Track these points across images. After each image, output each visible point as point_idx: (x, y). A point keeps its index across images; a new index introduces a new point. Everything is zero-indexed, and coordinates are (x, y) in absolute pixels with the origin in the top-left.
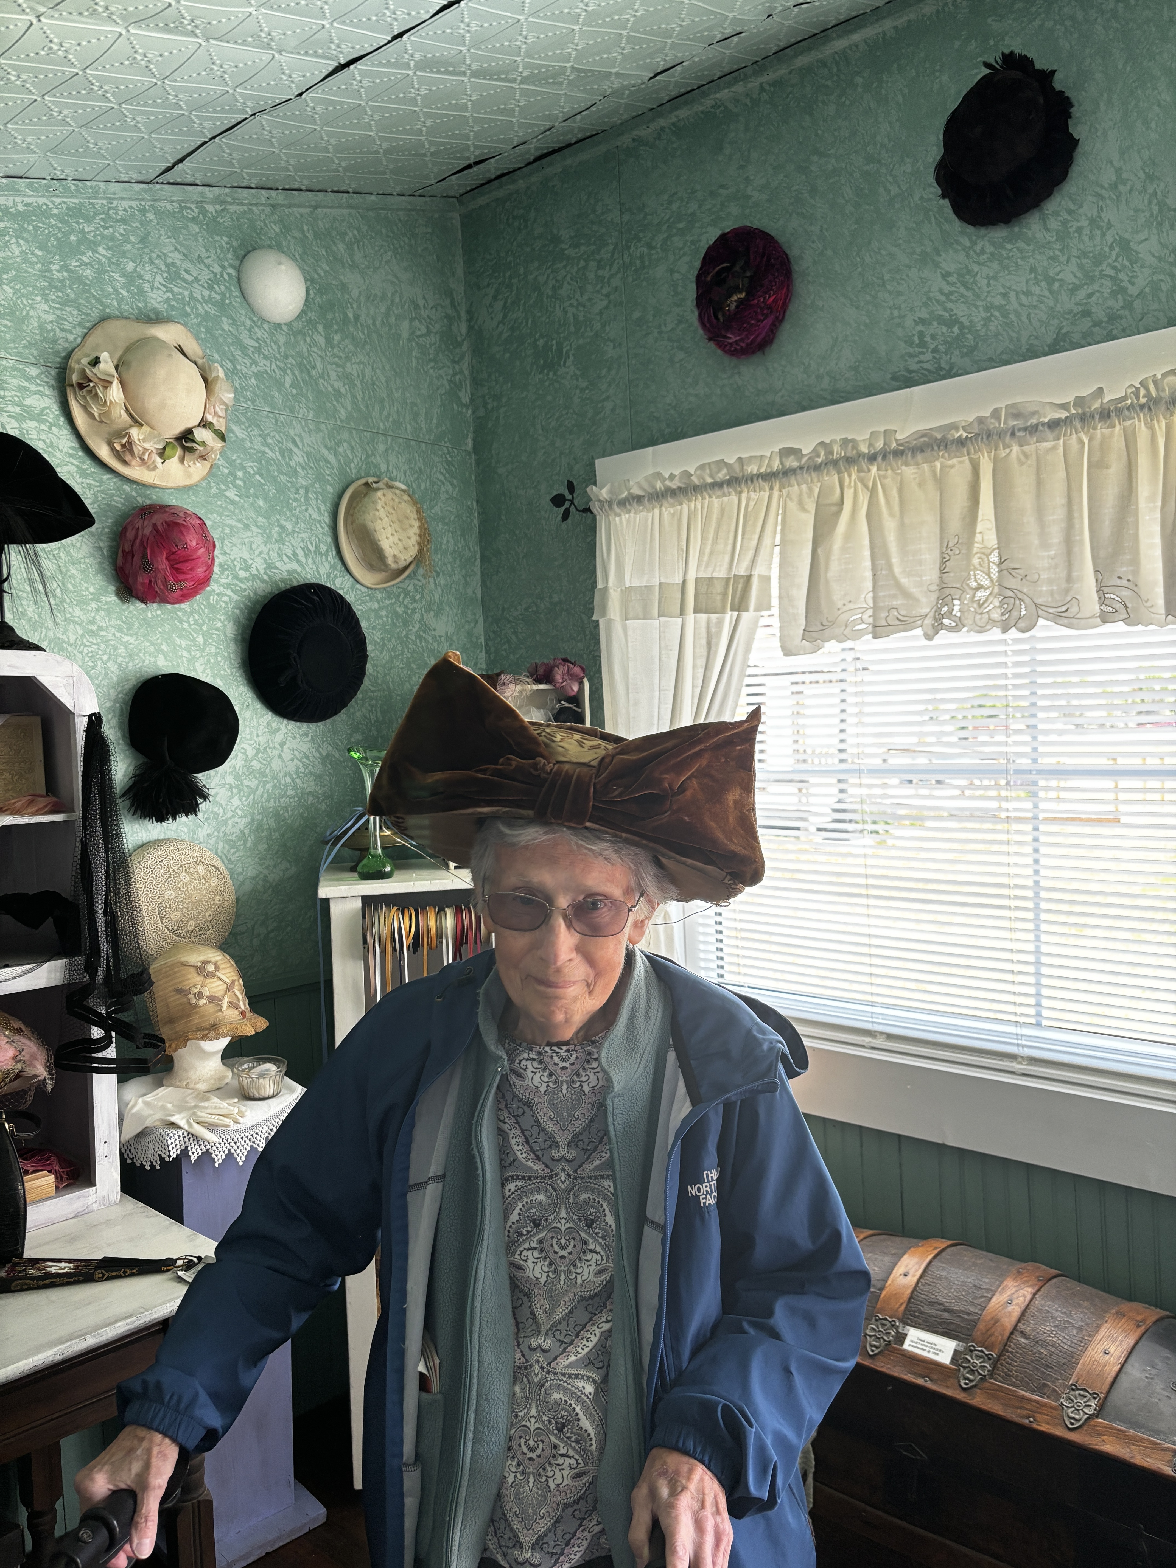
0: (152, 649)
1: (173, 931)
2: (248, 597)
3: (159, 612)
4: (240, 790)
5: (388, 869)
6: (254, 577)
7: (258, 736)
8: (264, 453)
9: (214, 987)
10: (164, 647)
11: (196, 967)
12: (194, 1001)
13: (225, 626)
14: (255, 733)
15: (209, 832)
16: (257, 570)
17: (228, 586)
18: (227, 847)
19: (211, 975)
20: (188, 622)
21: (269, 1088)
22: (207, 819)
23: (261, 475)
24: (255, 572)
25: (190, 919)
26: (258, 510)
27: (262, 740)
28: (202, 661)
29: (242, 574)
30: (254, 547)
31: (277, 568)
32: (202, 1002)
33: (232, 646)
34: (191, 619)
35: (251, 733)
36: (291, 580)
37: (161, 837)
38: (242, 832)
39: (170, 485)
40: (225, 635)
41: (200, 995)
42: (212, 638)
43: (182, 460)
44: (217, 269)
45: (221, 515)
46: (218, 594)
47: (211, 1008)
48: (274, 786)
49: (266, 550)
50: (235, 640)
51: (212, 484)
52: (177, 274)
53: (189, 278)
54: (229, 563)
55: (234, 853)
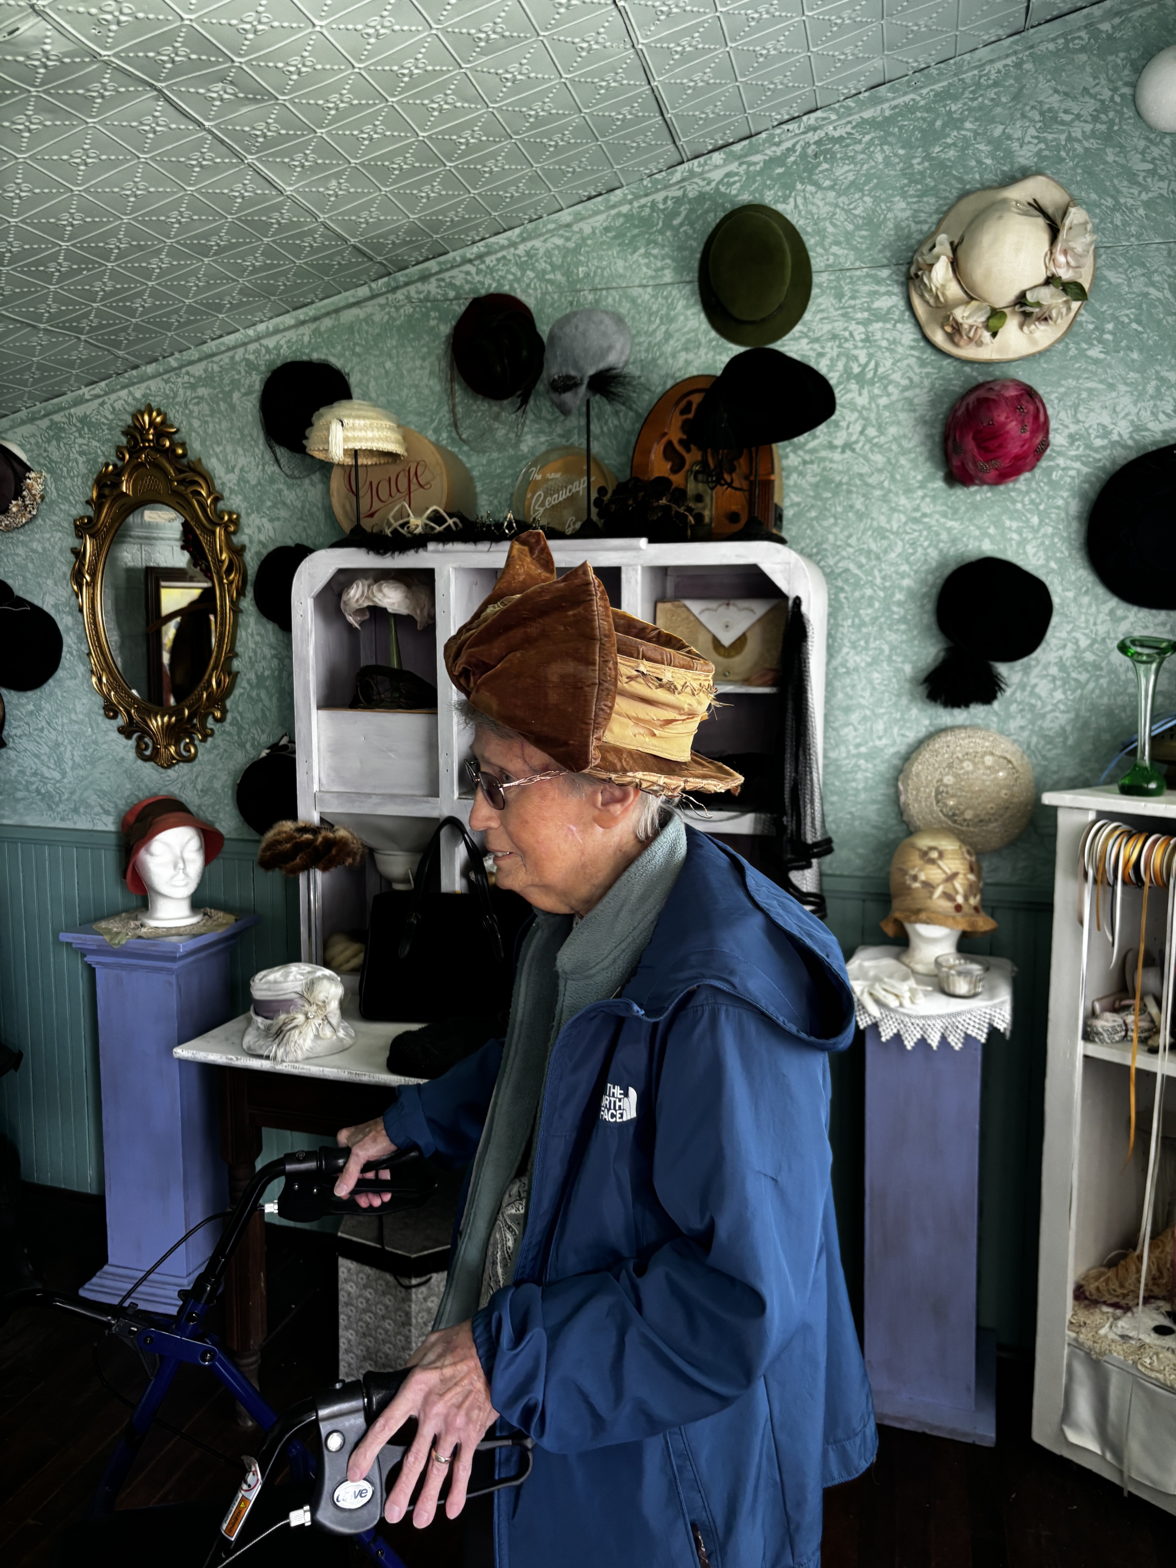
0: (977, 533)
1: (946, 815)
2: (1103, 469)
3: (989, 494)
4: (1064, 684)
6: (1114, 444)
7: (1095, 624)
8: (1146, 295)
10: (992, 531)
13: (1067, 504)
14: (1092, 621)
15: (1023, 723)
16: (1120, 435)
17: (1077, 458)
18: (1042, 742)
19: (933, 862)
20: (1022, 502)
22: (1021, 711)
23: (1139, 322)
24: (1115, 437)
25: (966, 809)
26: (1130, 365)
27: (1102, 630)
28: (1034, 543)
29: (1098, 442)
30: (1118, 409)
31: (1148, 430)
32: (917, 885)
33: (1075, 525)
34: (1027, 500)
35: (1087, 621)
36: (1167, 441)
38: (1063, 729)
39: (1011, 356)
40: (1067, 514)
41: (915, 878)
42: (1050, 518)
43: (1022, 328)
44: (1107, 95)
45: (1078, 378)
46: (1064, 469)
47: (924, 893)
48: (1110, 682)
49: (1134, 410)
50: (1079, 518)
51: (1071, 345)
54: (1083, 431)
55: (1050, 750)
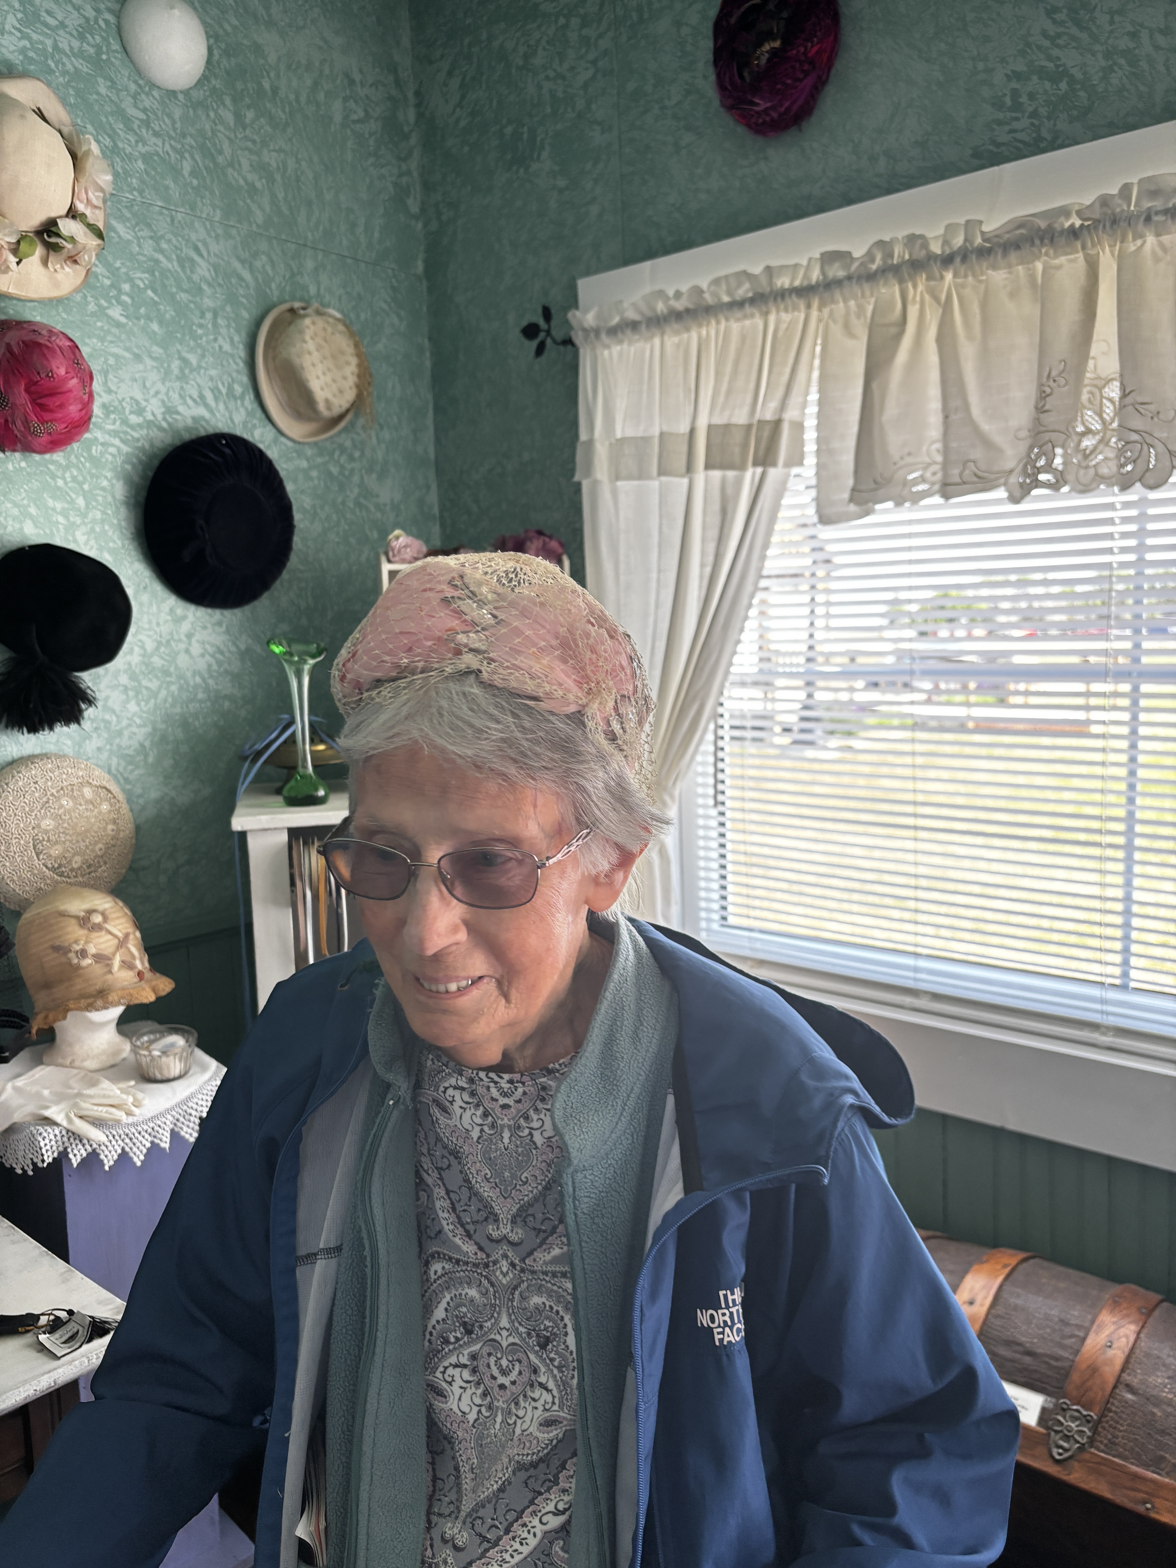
0: (15, 511)
1: (53, 869)
2: (142, 449)
3: (23, 464)
4: (138, 693)
5: (321, 793)
6: (150, 424)
7: (158, 624)
8: (157, 261)
9: (101, 943)
10: (33, 510)
11: (77, 917)
12: (75, 961)
13: (113, 486)
14: (154, 622)
15: (100, 744)
16: (153, 414)
17: (115, 433)
18: (123, 763)
19: (98, 927)
20: (64, 478)
21: (175, 1067)
22: (96, 729)
23: (155, 291)
24: (150, 417)
25: (74, 855)
26: (152, 336)
27: (164, 629)
28: (84, 529)
29: (134, 419)
30: (148, 384)
31: (178, 413)
32: (88, 961)
33: (123, 511)
34: (68, 475)
35: (150, 622)
36: (197, 429)
37: (38, 751)
38: (142, 745)
39: (32, 295)
40: (114, 497)
41: (83, 953)
42: (97, 501)
43: (45, 262)
44: (90, 13)
45: (102, 340)
46: (103, 444)
47: (98, 969)
48: (181, 688)
49: (163, 390)
50: (127, 504)
51: (90, 299)
52: (36, 15)
53: (52, 22)
54: (116, 403)
55: (132, 771)
